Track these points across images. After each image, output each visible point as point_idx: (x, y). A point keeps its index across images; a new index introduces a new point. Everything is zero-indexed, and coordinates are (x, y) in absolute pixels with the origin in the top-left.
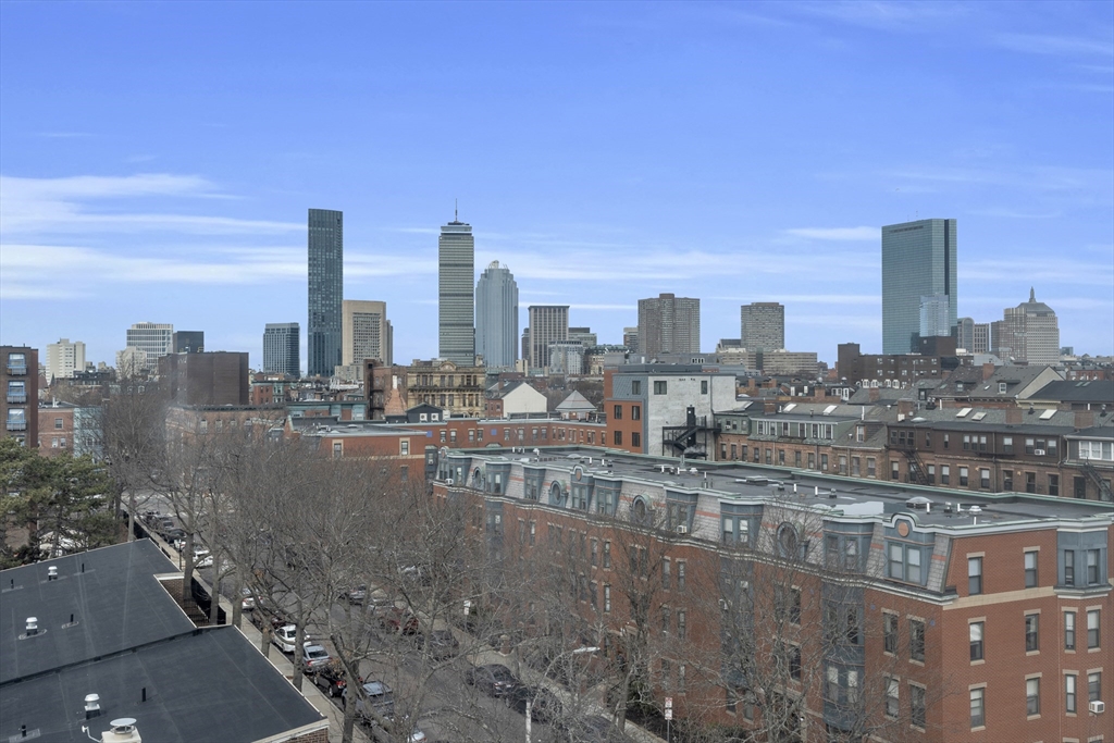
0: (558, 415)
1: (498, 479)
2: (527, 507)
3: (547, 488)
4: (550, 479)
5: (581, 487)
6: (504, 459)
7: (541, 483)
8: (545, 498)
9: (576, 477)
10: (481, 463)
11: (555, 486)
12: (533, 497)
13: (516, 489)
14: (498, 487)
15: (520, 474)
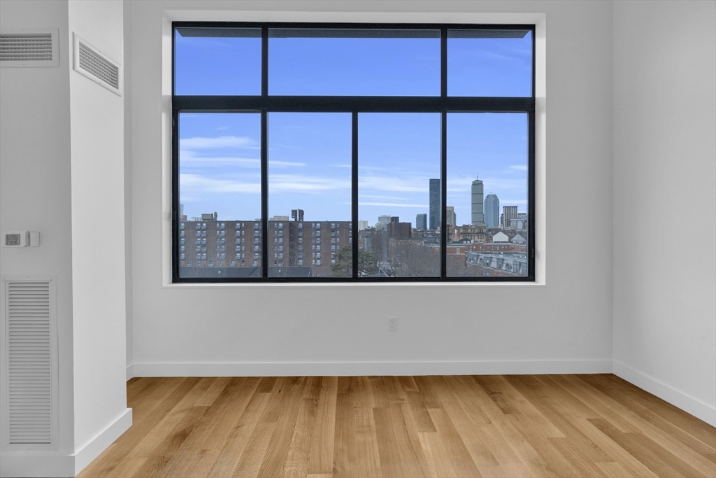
0: (512, 242)
1: (488, 261)
2: (497, 271)
3: (504, 265)
4: (505, 262)
5: (517, 265)
6: (490, 255)
7: (502, 264)
8: (504, 268)
9: (515, 261)
10: (482, 256)
11: (507, 264)
12: (500, 267)
13: (494, 265)
14: (488, 264)
15: (496, 260)
